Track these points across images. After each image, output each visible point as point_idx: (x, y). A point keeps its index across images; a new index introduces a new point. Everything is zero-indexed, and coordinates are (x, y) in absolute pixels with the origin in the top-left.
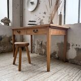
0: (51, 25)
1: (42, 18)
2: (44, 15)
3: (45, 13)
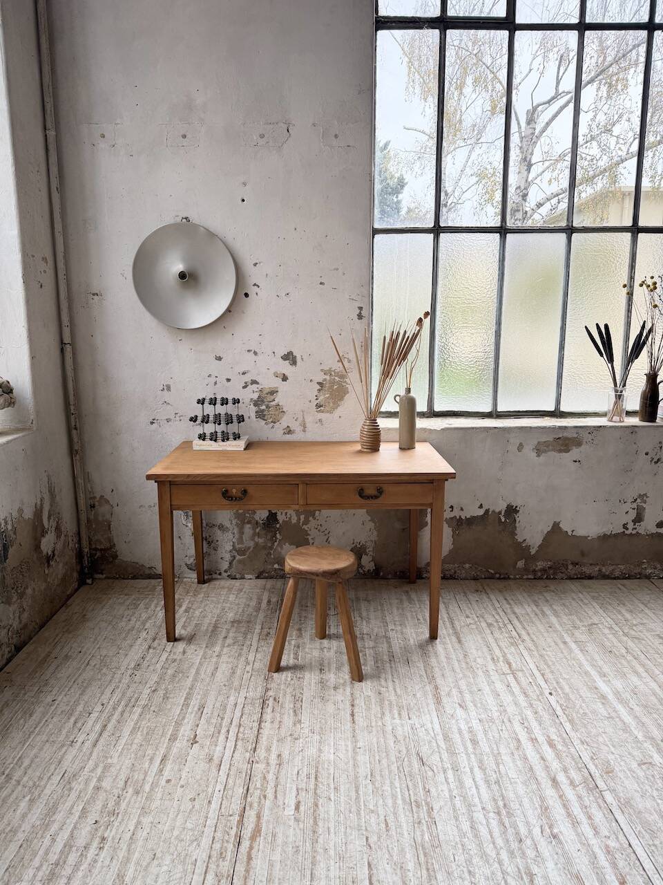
2: (285, 368)
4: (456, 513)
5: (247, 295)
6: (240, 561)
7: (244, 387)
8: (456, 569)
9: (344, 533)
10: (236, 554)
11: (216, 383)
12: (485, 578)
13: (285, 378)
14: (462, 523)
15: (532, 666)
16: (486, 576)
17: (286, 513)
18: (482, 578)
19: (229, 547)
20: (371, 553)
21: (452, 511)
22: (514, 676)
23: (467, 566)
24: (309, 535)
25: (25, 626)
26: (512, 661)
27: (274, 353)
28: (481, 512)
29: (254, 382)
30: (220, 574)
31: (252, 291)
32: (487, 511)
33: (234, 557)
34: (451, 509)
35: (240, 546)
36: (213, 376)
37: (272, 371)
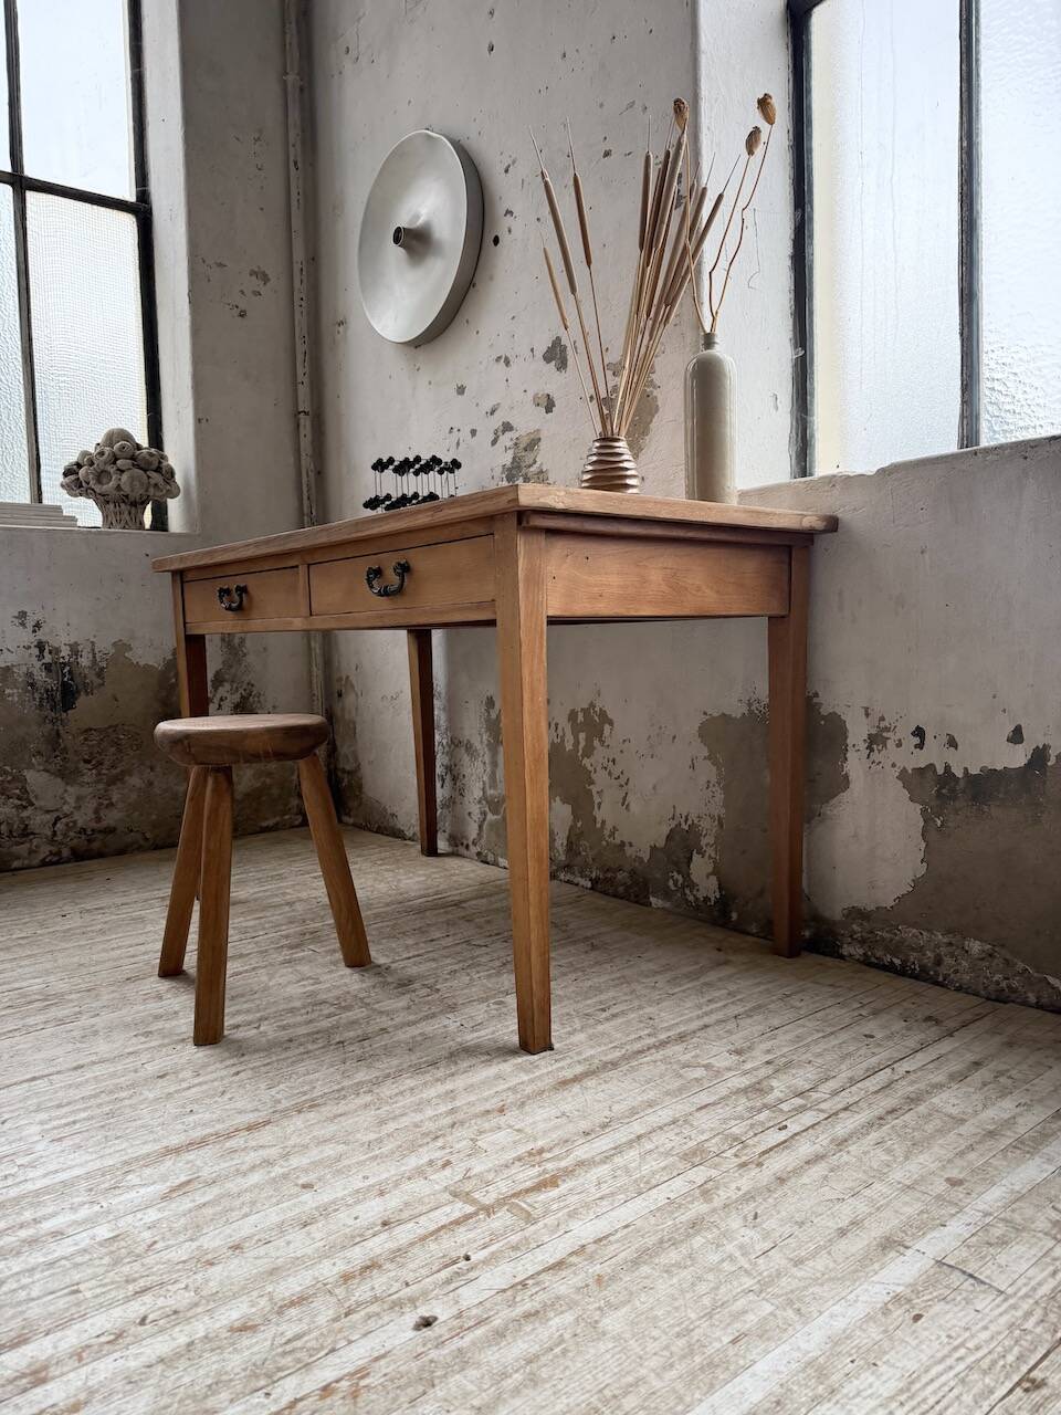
0: (530, 495)
1: (527, 420)
2: (552, 381)
3: (556, 354)
4: (934, 755)
5: (496, 241)
6: (491, 825)
7: (494, 442)
8: (943, 950)
9: (654, 788)
10: (487, 809)
11: (458, 444)
12: (1039, 1006)
13: (549, 407)
14: (953, 791)
15: (585, 1230)
16: (1044, 1000)
17: (557, 725)
18: (1025, 1003)
19: (478, 794)
20: (710, 851)
21: (920, 746)
22: (468, 1217)
23: (975, 947)
24: (592, 783)
25: (110, 831)
26: (564, 1187)
27: (532, 350)
28: (1018, 757)
29: (507, 427)
30: (467, 847)
31: (502, 226)
32: (1040, 755)
33: (485, 814)
34: (917, 740)
35: (492, 792)
36: (455, 430)
37: (530, 395)
